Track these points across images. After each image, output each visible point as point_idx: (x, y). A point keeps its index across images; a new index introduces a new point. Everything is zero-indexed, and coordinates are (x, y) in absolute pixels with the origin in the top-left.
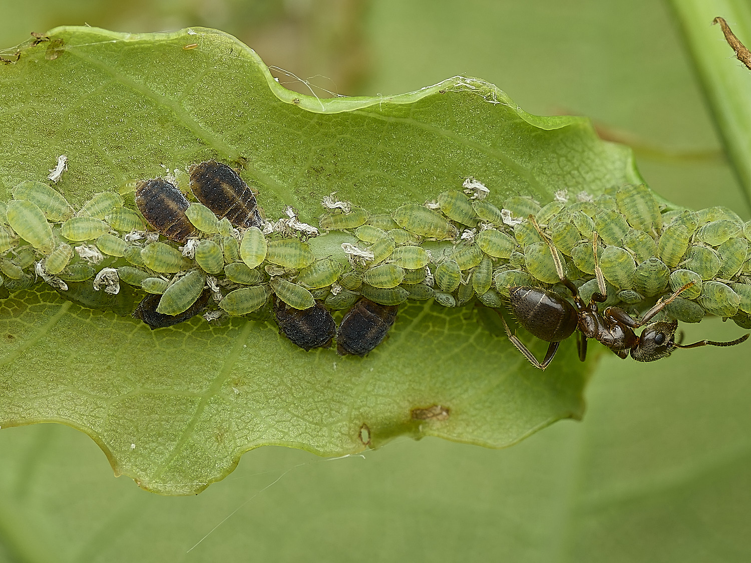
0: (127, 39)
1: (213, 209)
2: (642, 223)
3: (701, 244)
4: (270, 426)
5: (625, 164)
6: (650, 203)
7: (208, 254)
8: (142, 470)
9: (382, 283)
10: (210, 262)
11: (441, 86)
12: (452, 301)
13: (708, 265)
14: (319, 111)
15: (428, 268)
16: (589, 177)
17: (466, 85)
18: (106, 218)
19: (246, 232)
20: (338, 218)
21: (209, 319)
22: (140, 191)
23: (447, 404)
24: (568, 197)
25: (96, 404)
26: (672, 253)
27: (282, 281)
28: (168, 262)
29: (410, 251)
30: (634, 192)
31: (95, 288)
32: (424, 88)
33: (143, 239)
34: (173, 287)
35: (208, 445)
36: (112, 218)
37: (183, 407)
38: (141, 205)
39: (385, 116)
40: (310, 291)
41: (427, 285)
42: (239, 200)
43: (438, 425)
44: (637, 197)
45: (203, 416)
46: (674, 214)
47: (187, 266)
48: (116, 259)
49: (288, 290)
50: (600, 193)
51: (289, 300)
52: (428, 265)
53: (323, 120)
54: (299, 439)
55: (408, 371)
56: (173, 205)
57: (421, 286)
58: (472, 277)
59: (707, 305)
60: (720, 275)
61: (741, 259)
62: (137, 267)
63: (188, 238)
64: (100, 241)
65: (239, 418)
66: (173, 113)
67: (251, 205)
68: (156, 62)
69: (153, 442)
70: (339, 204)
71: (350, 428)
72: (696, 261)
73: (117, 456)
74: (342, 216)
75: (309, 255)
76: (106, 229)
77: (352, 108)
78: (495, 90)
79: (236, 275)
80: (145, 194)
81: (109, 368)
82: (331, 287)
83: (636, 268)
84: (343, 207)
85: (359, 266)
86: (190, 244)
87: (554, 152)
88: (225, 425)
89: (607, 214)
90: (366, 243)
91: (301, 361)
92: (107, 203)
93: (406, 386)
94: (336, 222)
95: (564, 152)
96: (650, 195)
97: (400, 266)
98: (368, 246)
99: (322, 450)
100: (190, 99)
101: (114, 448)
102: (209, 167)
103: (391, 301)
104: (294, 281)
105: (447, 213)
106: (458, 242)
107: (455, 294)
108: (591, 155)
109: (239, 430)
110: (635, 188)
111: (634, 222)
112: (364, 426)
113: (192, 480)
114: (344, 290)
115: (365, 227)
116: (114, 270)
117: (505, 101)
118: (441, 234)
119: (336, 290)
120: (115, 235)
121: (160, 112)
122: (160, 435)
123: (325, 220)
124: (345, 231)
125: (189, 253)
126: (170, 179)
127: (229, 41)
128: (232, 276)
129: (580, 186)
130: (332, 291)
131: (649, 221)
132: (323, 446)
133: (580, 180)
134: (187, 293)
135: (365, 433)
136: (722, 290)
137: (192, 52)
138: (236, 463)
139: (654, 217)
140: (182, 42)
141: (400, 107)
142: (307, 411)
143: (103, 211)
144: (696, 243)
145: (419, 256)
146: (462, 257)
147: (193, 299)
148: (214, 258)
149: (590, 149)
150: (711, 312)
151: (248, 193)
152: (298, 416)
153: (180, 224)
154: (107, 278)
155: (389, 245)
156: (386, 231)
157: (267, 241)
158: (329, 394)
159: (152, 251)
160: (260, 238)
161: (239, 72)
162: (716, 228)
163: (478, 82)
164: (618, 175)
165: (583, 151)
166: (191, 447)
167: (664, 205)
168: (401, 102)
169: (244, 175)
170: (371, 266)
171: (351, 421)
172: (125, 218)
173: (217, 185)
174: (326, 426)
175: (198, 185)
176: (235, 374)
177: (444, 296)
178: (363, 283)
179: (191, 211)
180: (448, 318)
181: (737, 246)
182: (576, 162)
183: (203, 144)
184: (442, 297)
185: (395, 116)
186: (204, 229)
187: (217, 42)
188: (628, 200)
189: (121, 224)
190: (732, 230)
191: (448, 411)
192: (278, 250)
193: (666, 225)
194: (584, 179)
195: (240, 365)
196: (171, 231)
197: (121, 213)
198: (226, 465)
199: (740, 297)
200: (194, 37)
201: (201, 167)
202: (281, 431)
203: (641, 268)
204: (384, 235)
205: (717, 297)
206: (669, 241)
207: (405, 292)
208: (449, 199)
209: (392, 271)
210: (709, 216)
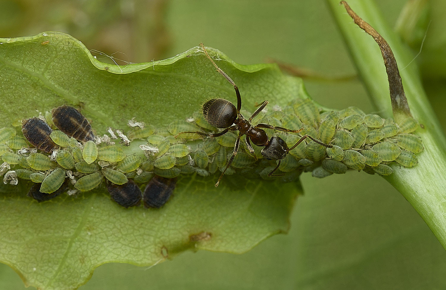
0: (9, 42)
1: (66, 132)
2: (309, 120)
3: (342, 130)
4: (109, 252)
5: (298, 87)
6: (313, 109)
7: (63, 158)
8: (41, 282)
9: (164, 166)
10: (65, 162)
11: (187, 53)
12: (206, 173)
13: (346, 141)
14: (120, 73)
15: (190, 156)
16: (278, 97)
17: (201, 51)
18: (7, 143)
19: (86, 144)
20: (137, 132)
21: (70, 194)
22: (24, 126)
23: (210, 231)
24: (267, 109)
25: (12, 247)
26: (326, 136)
27: (108, 169)
28: (42, 164)
29: (178, 147)
30: (303, 103)
31: (4, 183)
32: (178, 55)
33: (28, 153)
34: (47, 178)
35: (76, 265)
36: (10, 143)
37: (61, 245)
38: (25, 133)
39: (158, 72)
40: (125, 174)
41: (191, 165)
42: (81, 126)
43: (205, 243)
44: (305, 106)
45: (73, 249)
46: (327, 114)
47: (54, 166)
48: (15, 166)
49: (112, 174)
50: (285, 105)
51: (113, 180)
52: (189, 154)
53: (124, 77)
54: (127, 258)
55: (186, 214)
56: (43, 132)
57: (187, 166)
58: (215, 158)
59: (348, 163)
60: (354, 146)
61: (364, 136)
62: (27, 169)
63: (53, 150)
64: (4, 157)
65: (93, 248)
66: (40, 81)
67: (88, 128)
68: (27, 53)
69: (46, 266)
70: (137, 124)
71: (155, 249)
72: (340, 139)
73: (26, 276)
74: (140, 131)
75: (122, 154)
76: (7, 149)
77: (138, 70)
78: (219, 53)
79: (82, 168)
80: (27, 127)
81: (18, 226)
82: (136, 171)
83: (306, 146)
84: (139, 126)
85: (151, 157)
86: (54, 154)
87: (257, 84)
88: (85, 253)
89: (288, 117)
90: (154, 145)
91: (125, 214)
92: (7, 134)
93: (185, 223)
94: (136, 134)
95: (263, 84)
96: (312, 104)
97: (173, 156)
98: (155, 146)
99: (140, 263)
100: (49, 72)
101: (24, 271)
102: (63, 109)
103: (171, 176)
104: (115, 169)
105: (198, 123)
106: (206, 140)
107: (207, 169)
108: (279, 84)
109: (93, 255)
110: (304, 100)
111: (304, 120)
112: (164, 247)
113: (69, 286)
114: (144, 171)
115: (153, 136)
116: (14, 172)
117: (225, 58)
118: (196, 136)
119: (140, 172)
120: (12, 152)
121: (32, 80)
122: (49, 262)
123: (131, 133)
124: (142, 139)
125: (54, 159)
126: (41, 118)
127: (67, 38)
128: (80, 169)
129: (274, 103)
130: (137, 173)
131: (312, 118)
132: (141, 260)
133: (274, 99)
134: (56, 181)
135: (164, 251)
136: (355, 155)
137: (46, 46)
138: (91, 274)
139: (315, 116)
140: (41, 41)
141: (166, 67)
142: (131, 241)
143: (5, 139)
144: (339, 129)
145: (183, 150)
146: (208, 148)
147: (60, 184)
148: (67, 160)
149: (279, 81)
150: (351, 167)
151: (86, 122)
152: (125, 245)
153: (48, 143)
154: (10, 177)
155: (167, 144)
156: (165, 137)
157: (98, 148)
158: (142, 231)
159: (33, 158)
160: (94, 146)
161: (74, 55)
162: (349, 120)
163: (209, 49)
164: (295, 94)
165: (274, 82)
166: (67, 267)
167: (321, 108)
168: (165, 64)
169: (83, 112)
170: (157, 157)
171: (156, 245)
172: (17, 142)
173: (67, 119)
174: (142, 249)
175: (56, 120)
176: (88, 224)
177: (201, 170)
178: (155, 167)
179: (53, 135)
180: (206, 183)
181: (361, 129)
182: (270, 89)
183: (58, 96)
184: (200, 171)
185: (164, 72)
186: (61, 144)
187: (60, 39)
188: (300, 108)
189: (15, 146)
190: (358, 120)
191: (210, 235)
192: (104, 153)
193: (322, 120)
194: (276, 98)
195: (90, 219)
196: (43, 147)
197: (14, 140)
198: (86, 275)
199: (365, 158)
200: (47, 37)
201: (58, 109)
202: (116, 254)
203: (309, 146)
204: (164, 139)
205: (353, 159)
206: (324, 129)
207: (178, 170)
208: (199, 115)
209: (169, 160)
210: (345, 114)
